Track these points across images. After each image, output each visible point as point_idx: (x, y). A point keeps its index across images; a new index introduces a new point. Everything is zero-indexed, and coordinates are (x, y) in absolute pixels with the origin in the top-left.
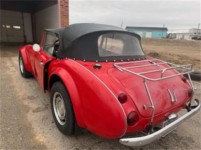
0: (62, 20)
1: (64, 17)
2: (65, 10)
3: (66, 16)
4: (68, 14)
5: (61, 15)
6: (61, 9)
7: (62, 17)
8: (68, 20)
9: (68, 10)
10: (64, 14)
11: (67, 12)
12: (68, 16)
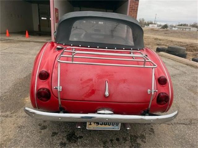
0: (130, 14)
1: (133, 11)
2: (135, 4)
3: (135, 10)
4: (137, 7)
5: (130, 9)
6: (130, 4)
7: (131, 11)
8: (137, 14)
9: (138, 4)
10: (133, 8)
11: (136, 6)
12: (137, 10)
